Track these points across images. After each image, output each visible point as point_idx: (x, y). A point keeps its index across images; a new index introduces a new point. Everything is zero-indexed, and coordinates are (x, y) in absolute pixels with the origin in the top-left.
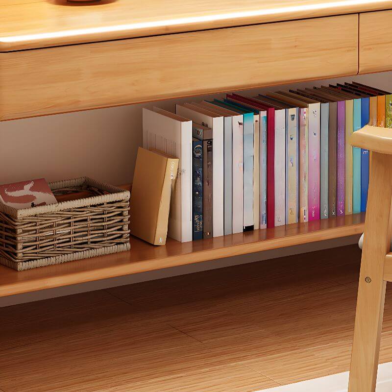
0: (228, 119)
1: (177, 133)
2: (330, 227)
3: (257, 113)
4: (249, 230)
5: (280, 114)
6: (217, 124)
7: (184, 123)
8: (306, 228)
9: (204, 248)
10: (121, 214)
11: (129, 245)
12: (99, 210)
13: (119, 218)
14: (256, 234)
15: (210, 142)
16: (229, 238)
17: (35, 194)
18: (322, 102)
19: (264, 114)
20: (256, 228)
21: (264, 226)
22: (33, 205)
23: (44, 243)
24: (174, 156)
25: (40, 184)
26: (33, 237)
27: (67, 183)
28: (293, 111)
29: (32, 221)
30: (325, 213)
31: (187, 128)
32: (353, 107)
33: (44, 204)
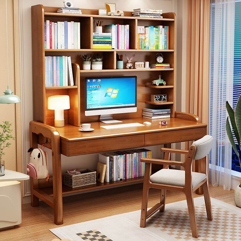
0: (117, 156)
1: (106, 159)
2: (138, 179)
3: (123, 155)
4: (121, 180)
5: (128, 155)
6: (115, 157)
7: (107, 157)
8: (133, 179)
9: (111, 184)
10: (94, 176)
11: (96, 183)
12: (90, 175)
13: (94, 177)
14: (123, 180)
15: (113, 161)
16: (117, 181)
17: (76, 172)
18: (137, 152)
19: (124, 155)
20: (123, 179)
21: (124, 179)
22: (76, 174)
23: (78, 182)
24: (106, 164)
25: (77, 170)
26: (76, 181)
27: (84, 170)
28: (131, 154)
29: (75, 178)
30: (137, 176)
31: (108, 158)
32: (143, 154)
33: (78, 174)
